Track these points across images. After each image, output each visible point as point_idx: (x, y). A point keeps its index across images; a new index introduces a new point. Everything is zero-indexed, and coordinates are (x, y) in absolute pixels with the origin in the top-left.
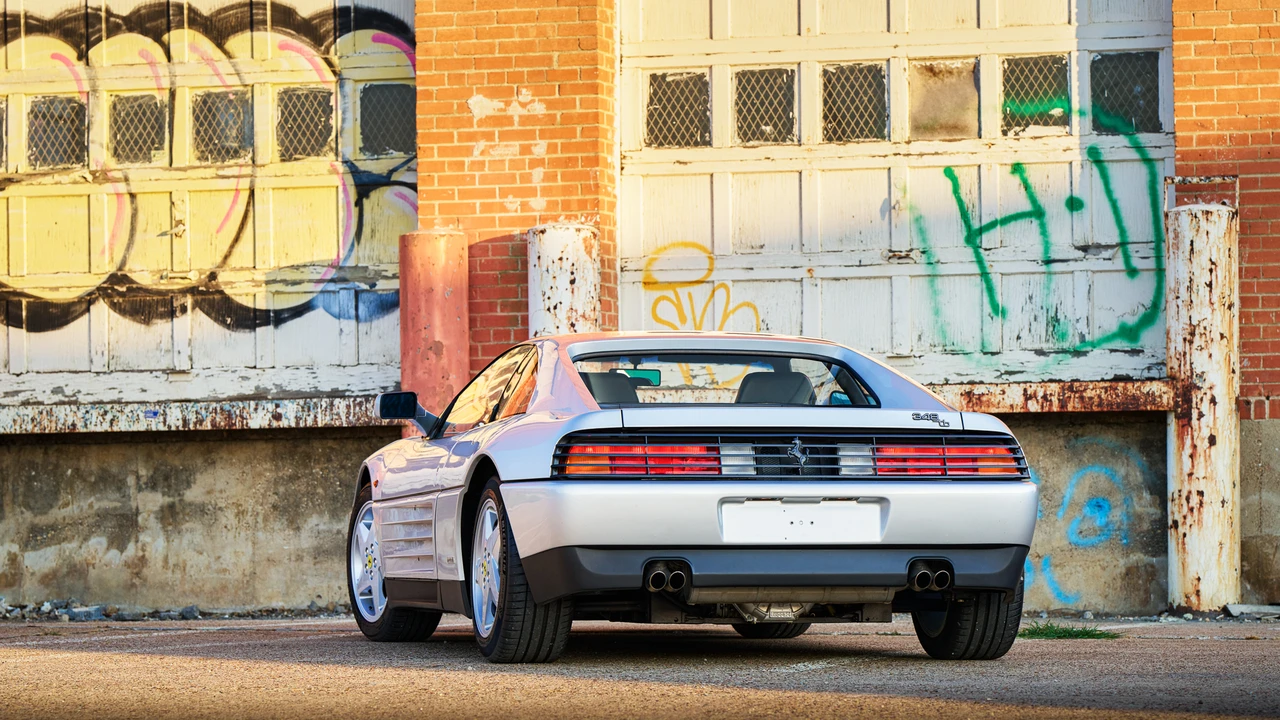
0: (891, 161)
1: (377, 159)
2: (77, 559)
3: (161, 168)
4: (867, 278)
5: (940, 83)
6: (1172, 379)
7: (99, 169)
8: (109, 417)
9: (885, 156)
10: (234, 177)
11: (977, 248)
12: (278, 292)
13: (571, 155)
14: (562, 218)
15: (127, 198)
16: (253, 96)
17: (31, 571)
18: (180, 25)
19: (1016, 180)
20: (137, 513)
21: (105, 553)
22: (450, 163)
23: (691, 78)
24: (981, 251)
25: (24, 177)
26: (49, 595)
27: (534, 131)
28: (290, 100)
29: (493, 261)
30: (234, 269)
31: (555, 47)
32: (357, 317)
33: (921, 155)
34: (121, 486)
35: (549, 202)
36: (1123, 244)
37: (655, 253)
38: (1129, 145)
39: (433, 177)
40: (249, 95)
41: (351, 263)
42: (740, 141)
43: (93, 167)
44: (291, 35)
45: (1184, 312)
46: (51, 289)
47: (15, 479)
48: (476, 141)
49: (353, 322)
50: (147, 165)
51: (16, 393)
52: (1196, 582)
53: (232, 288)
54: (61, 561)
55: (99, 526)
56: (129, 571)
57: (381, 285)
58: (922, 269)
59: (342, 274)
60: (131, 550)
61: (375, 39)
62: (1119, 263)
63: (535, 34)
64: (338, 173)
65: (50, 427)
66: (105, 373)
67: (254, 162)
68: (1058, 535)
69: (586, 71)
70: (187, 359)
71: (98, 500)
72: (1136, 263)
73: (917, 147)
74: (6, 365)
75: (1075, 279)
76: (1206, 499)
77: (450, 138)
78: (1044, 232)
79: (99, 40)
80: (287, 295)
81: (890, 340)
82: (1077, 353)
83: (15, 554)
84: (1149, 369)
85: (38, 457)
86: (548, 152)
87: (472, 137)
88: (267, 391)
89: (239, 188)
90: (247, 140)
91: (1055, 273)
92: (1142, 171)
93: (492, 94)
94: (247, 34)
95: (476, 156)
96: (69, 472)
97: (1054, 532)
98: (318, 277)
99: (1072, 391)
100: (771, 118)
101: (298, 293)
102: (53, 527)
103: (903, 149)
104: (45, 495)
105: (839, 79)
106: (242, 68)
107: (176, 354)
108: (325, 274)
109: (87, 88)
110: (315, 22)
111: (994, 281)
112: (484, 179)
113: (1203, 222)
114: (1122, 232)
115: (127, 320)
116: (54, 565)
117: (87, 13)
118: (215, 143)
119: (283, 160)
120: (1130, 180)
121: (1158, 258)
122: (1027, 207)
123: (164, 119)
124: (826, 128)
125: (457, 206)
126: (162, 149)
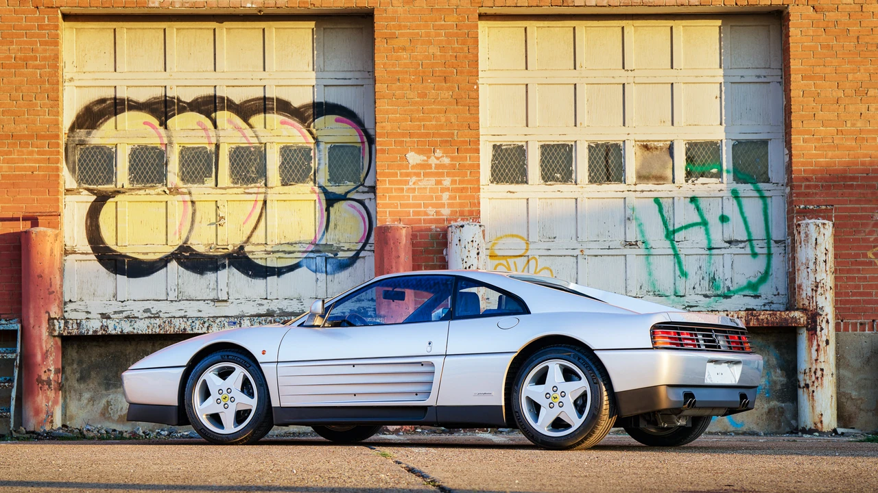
0: (626, 194)
1: (339, 186)
3: (211, 187)
4: (612, 255)
5: (650, 154)
6: (804, 310)
7: (173, 187)
8: (206, 325)
9: (623, 191)
10: (254, 193)
11: (672, 241)
12: (280, 258)
13: (464, 186)
14: (459, 220)
15: (190, 203)
16: (265, 150)
18: (222, 109)
19: (692, 206)
22: (395, 189)
23: (514, 148)
24: (675, 242)
25: (127, 190)
27: (444, 172)
28: (286, 151)
29: (420, 242)
30: (254, 244)
31: (456, 128)
32: (326, 272)
33: (642, 191)
35: (452, 211)
36: (750, 240)
37: (496, 240)
38: (753, 189)
39: (386, 196)
40: (263, 149)
41: (323, 242)
42: (542, 182)
43: (169, 186)
44: (288, 117)
45: (812, 276)
46: (144, 254)
48: (411, 177)
49: (325, 274)
50: (202, 185)
51: (121, 312)
52: (820, 416)
53: (253, 254)
57: (341, 254)
58: (642, 251)
59: (318, 248)
61: (337, 121)
62: (748, 250)
63: (444, 120)
64: (316, 193)
65: (170, 330)
66: (176, 301)
67: (266, 185)
69: (473, 141)
70: (226, 294)
72: (757, 250)
73: (640, 187)
74: (115, 296)
75: (725, 258)
76: (825, 373)
77: (396, 175)
78: (707, 233)
79: (174, 115)
80: (284, 260)
82: (726, 297)
84: (764, 305)
86: (451, 184)
87: (408, 175)
88: (274, 312)
89: (258, 199)
90: (262, 172)
91: (714, 255)
92: (760, 202)
93: (420, 152)
94: (262, 115)
95: (411, 185)
98: (304, 249)
99: (752, 316)
100: (558, 170)
101: (291, 258)
103: (633, 188)
105: (595, 151)
106: (260, 134)
107: (219, 291)
108: (308, 248)
109: (166, 141)
110: (302, 110)
111: (681, 258)
112: (415, 198)
113: (822, 229)
114: (749, 234)
115: (190, 273)
117: (166, 100)
118: (241, 175)
119: (283, 185)
120: (753, 207)
121: (769, 248)
122: (699, 220)
123: (211, 160)
124: (590, 175)
125: (399, 212)
126: (210, 176)
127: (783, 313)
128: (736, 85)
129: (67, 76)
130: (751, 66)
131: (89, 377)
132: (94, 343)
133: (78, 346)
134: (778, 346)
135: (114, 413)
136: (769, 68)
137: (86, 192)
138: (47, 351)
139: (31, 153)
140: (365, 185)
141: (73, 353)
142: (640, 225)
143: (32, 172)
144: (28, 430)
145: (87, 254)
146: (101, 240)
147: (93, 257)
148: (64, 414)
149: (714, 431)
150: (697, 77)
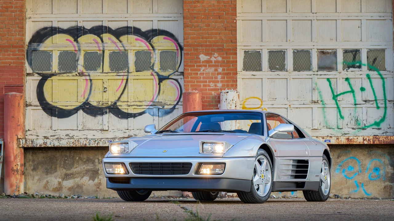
0: (312, 76)
1: (165, 72)
2: (79, 183)
3: (100, 72)
4: (305, 108)
5: (325, 56)
7: (81, 72)
8: (97, 142)
9: (311, 75)
10: (122, 75)
11: (336, 100)
12: (135, 108)
13: (229, 72)
14: (226, 89)
15: (89, 81)
16: (128, 53)
17: (65, 186)
18: (106, 33)
19: (347, 82)
20: (98, 170)
21: (88, 182)
22: (194, 73)
23: (255, 52)
24: (337, 101)
25: (57, 74)
26: (71, 193)
27: (219, 65)
28: (138, 54)
29: (206, 100)
30: (121, 102)
31: (225, 42)
32: (158, 116)
33: (321, 75)
34: (93, 162)
35: (223, 85)
36: (376, 100)
37: (246, 100)
38: (377, 74)
39: (189, 77)
40: (126, 53)
41: (157, 100)
42: (269, 70)
43: (79, 72)
44: (139, 37)
46: (66, 106)
47: (60, 160)
48: (202, 67)
49: (158, 117)
50: (95, 71)
51: (54, 136)
53: (121, 107)
54: (74, 184)
55: (86, 174)
56: (96, 186)
57: (166, 107)
58: (321, 106)
59: (154, 104)
60: (96, 181)
61: (164, 38)
62: (375, 105)
63: (219, 38)
64: (153, 75)
65: (78, 145)
66: (82, 130)
67: (128, 72)
68: (366, 177)
69: (234, 49)
70: (107, 127)
71: (86, 166)
72: (379, 105)
73: (320, 73)
74: (51, 127)
75: (363, 109)
77: (194, 66)
78: (354, 97)
79: (81, 36)
80: (137, 109)
81: (312, 125)
82: (364, 129)
83: (60, 182)
84: (383, 133)
85: (68, 154)
86: (222, 71)
87: (200, 66)
88: (132, 136)
89: (124, 79)
90: (126, 65)
91: (357, 108)
92: (381, 81)
93: (206, 54)
94: (126, 36)
95: (202, 71)
96: (77, 158)
97: (365, 176)
98: (147, 104)
99: (376, 138)
100: (278, 64)
101: (141, 109)
102: (72, 174)
103: (316, 73)
104: (70, 165)
105: (296, 54)
106: (125, 45)
107: (104, 125)
108: (149, 103)
109: (77, 49)
110: (146, 33)
111: (341, 109)
112: (204, 78)
114: (375, 97)
115: (88, 116)
116: (72, 185)
117: (77, 28)
118: (115, 66)
119: (137, 71)
120: (377, 83)
121: (385, 104)
122: (350, 90)
123: (100, 59)
124: (294, 67)
125: (196, 85)
126: (100, 67)
127: (392, 137)
128: (369, 21)
129: (28, 16)
130: (376, 12)
131: (38, 168)
132: (40, 151)
133: (32, 152)
134: (389, 154)
135: (50, 187)
136: (386, 12)
137: (37, 75)
138: (16, 155)
139: (9, 55)
140: (179, 71)
141: (30, 156)
142: (320, 92)
143: (10, 65)
144: (7, 194)
145: (37, 106)
146: (44, 99)
147: (40, 108)
148: (25, 187)
149: (356, 197)
150: (349, 16)
